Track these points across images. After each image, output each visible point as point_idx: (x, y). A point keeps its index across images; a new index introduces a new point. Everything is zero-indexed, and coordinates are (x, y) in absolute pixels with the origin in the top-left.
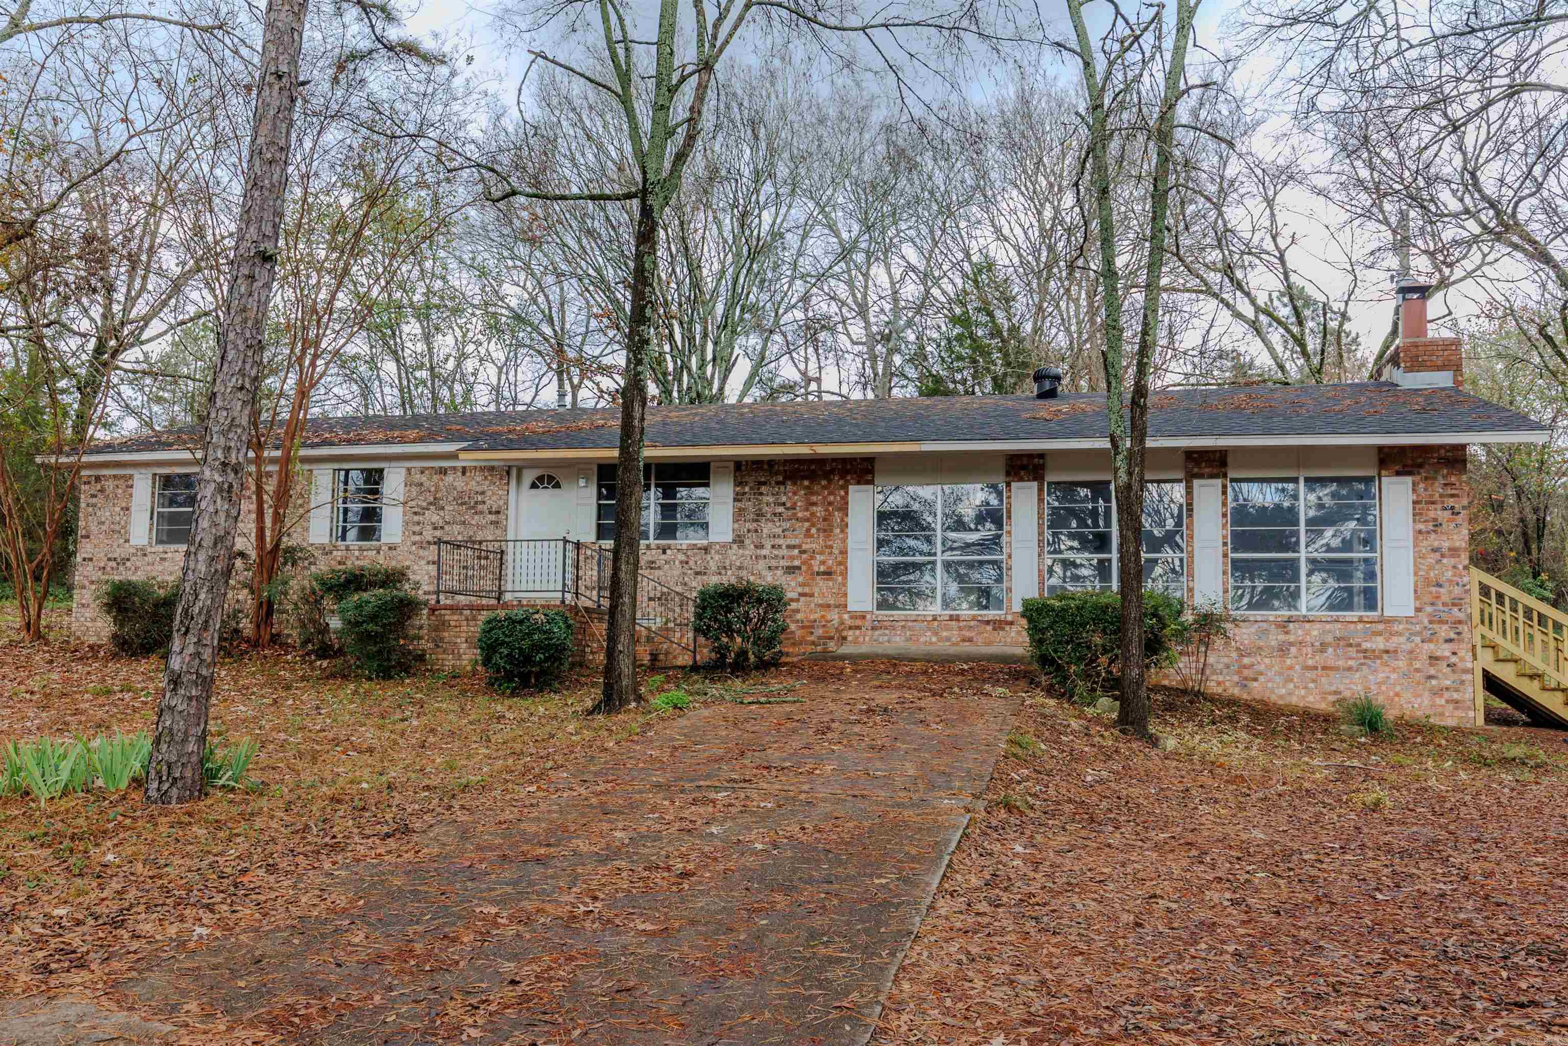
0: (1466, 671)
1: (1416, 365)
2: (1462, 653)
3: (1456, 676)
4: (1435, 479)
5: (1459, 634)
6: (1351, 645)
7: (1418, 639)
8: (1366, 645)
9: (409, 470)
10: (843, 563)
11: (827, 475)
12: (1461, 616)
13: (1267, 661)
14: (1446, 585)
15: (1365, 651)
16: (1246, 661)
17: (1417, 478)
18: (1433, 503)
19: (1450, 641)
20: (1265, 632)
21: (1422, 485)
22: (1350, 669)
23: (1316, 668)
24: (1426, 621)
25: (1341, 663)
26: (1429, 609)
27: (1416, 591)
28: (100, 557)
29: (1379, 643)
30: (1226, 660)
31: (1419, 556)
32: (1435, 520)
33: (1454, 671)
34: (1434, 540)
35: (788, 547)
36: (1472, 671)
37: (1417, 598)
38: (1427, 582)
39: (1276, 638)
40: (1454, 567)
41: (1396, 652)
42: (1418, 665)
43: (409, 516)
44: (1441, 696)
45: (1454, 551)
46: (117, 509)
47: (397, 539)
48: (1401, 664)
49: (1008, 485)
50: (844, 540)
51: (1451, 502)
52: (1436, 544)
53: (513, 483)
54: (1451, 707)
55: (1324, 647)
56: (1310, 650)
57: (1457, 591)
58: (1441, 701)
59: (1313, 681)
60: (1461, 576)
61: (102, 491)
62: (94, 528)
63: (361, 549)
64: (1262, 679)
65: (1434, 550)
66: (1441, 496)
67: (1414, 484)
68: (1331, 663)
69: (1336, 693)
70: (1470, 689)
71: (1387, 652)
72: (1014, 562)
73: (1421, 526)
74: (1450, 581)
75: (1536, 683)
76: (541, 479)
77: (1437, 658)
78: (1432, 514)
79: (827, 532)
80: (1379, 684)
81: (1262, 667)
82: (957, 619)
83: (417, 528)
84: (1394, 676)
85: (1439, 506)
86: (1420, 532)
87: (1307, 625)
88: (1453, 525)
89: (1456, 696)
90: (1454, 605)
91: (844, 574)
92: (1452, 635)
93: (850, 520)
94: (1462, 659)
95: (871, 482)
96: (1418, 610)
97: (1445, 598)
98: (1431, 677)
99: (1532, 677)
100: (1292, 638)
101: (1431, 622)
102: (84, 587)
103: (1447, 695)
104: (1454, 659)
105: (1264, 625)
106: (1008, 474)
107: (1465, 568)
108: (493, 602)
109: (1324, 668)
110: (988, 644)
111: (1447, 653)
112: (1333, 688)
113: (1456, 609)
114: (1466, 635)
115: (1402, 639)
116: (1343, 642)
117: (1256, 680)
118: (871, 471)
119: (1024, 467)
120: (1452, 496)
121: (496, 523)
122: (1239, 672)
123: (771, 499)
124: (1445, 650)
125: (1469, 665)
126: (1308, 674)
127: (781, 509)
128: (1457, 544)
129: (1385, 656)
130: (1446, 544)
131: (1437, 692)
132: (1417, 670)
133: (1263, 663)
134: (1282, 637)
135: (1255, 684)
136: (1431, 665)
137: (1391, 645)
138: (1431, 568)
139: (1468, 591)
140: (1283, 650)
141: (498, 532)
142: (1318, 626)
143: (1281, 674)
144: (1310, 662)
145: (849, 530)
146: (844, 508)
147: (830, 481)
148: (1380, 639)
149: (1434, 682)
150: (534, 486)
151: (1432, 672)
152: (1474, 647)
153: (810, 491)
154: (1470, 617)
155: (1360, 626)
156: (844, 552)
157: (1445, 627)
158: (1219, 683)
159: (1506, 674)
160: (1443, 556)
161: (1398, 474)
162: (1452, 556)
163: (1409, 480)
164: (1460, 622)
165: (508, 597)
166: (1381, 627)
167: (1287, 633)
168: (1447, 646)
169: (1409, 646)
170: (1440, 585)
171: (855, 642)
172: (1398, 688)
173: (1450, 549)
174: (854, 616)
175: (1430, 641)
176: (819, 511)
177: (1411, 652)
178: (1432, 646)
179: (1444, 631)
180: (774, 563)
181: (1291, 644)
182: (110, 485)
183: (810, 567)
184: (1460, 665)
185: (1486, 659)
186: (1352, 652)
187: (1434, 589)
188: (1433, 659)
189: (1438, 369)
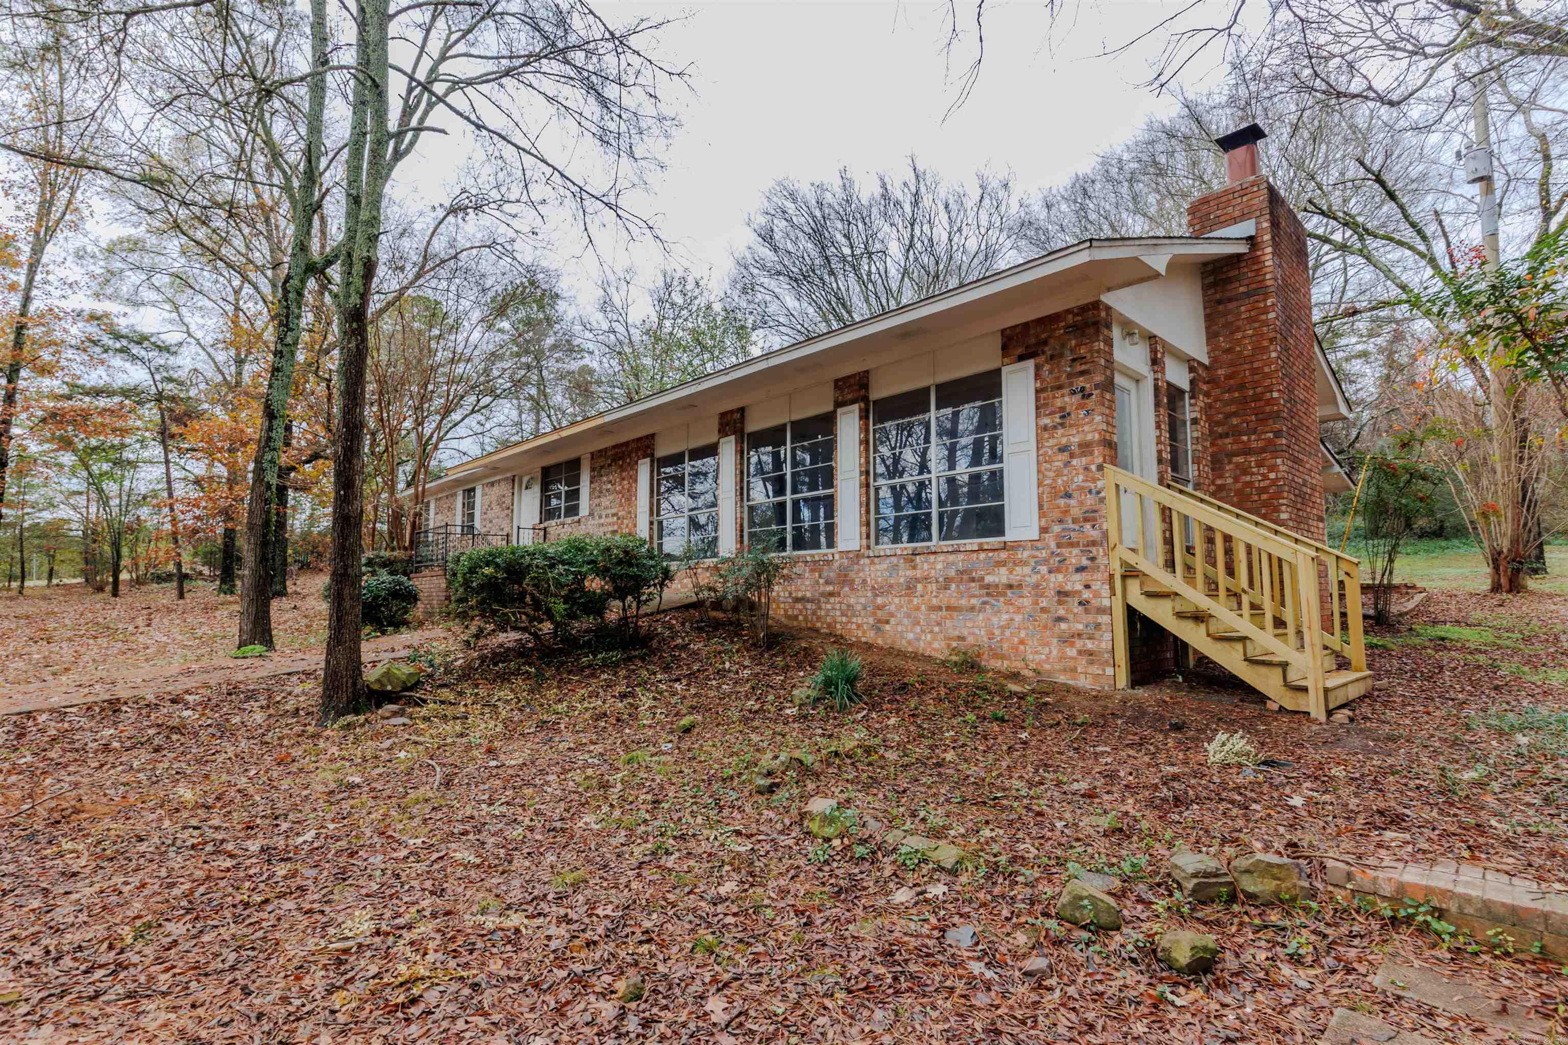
0: (1101, 611)
2: (1096, 586)
3: (1090, 618)
4: (1061, 355)
5: (1093, 559)
6: (973, 580)
7: (1044, 569)
8: (989, 579)
10: (636, 525)
11: (629, 454)
12: (1095, 534)
13: (897, 600)
14: (1076, 494)
15: (988, 587)
16: (879, 601)
17: (1042, 359)
18: (1060, 387)
19: (1081, 569)
20: (895, 567)
21: (1047, 367)
22: (972, 609)
23: (940, 608)
24: (1053, 545)
25: (963, 602)
26: (1057, 528)
27: (1041, 507)
29: (1001, 576)
30: (863, 600)
31: (1042, 460)
32: (1062, 409)
33: (1087, 611)
34: (1061, 437)
35: (613, 515)
36: (1109, 611)
37: (1042, 514)
38: (1056, 493)
39: (905, 574)
40: (1086, 469)
41: (1020, 586)
42: (1044, 603)
44: (1072, 645)
45: (1086, 448)
48: (1026, 602)
49: (721, 441)
50: (636, 506)
51: (1080, 382)
52: (1064, 441)
54: (1083, 661)
55: (948, 580)
56: (934, 586)
57: (1090, 500)
58: (1072, 652)
59: (939, 624)
60: (1094, 480)
64: (893, 621)
65: (1062, 449)
66: (1070, 376)
67: (1038, 368)
68: (954, 602)
69: (961, 638)
70: (1107, 636)
71: (1010, 587)
72: (722, 512)
73: (1047, 421)
74: (1080, 488)
77: (1066, 594)
78: (1059, 403)
79: (629, 500)
80: (1003, 628)
81: (892, 608)
84: (1018, 618)
85: (1066, 391)
86: (1045, 428)
87: (932, 557)
88: (1082, 413)
89: (1090, 645)
90: (1086, 520)
92: (1085, 562)
93: (638, 490)
94: (1097, 595)
95: (648, 456)
96: (1044, 530)
97: (1076, 512)
98: (1060, 619)
99: (1195, 619)
100: (919, 574)
101: (1059, 546)
103: (1079, 644)
104: (1086, 595)
105: (895, 560)
106: (719, 431)
107: (1100, 468)
109: (949, 608)
111: (1079, 587)
112: (957, 633)
113: (1088, 526)
114: (1102, 561)
115: (1027, 570)
116: (966, 576)
117: (887, 622)
118: (651, 446)
119: (728, 424)
120: (1083, 373)
122: (874, 614)
123: (605, 479)
124: (1075, 583)
125: (1106, 602)
126: (934, 616)
127: (610, 486)
128: (1089, 437)
129: (1009, 592)
130: (1076, 440)
131: (1067, 640)
132: (1044, 610)
133: (894, 602)
134: (910, 573)
135: (888, 627)
136: (1060, 603)
137: (1014, 579)
138: (1059, 473)
139: (1102, 500)
140: (910, 587)
142: (941, 558)
143: (908, 616)
144: (935, 601)
145: (639, 497)
146: (636, 480)
147: (631, 459)
148: (1003, 570)
149: (1063, 626)
151: (1061, 612)
152: (1111, 576)
153: (622, 469)
154: (1105, 535)
155: (982, 555)
156: (636, 516)
157: (1075, 551)
158: (859, 626)
159: (1159, 612)
160: (1072, 456)
161: (1021, 358)
162: (1083, 454)
163: (1030, 364)
164: (1094, 543)
166: (1003, 555)
167: (914, 568)
168: (1078, 577)
169: (1035, 578)
170: (1068, 496)
172: (1023, 634)
173: (1080, 445)
175: (1058, 570)
176: (626, 484)
177: (1037, 586)
178: (1060, 577)
179: (1075, 557)
180: (605, 529)
181: (918, 581)
183: (622, 530)
184: (1095, 602)
185: (1129, 594)
186: (975, 587)
187: (1062, 502)
188: (1062, 594)
189: (1235, 221)
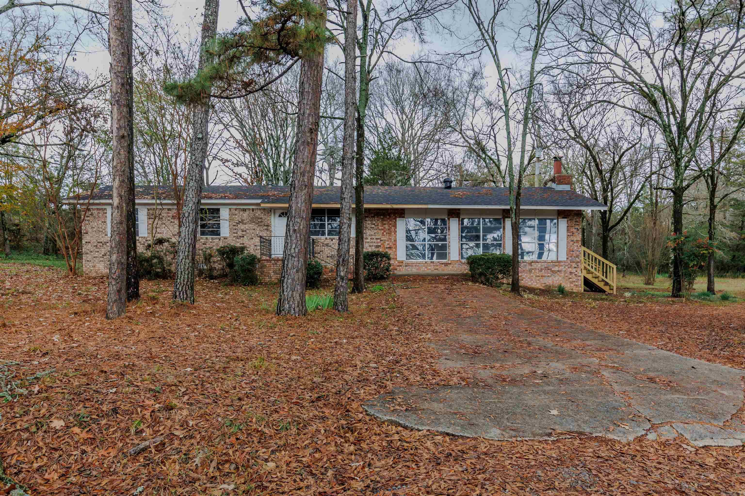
0: (579, 277)
1: (560, 183)
2: (578, 271)
4: (573, 220)
5: (578, 265)
6: (549, 269)
7: (567, 267)
8: (553, 269)
9: (230, 209)
10: (395, 244)
11: (389, 215)
12: (579, 260)
16: (520, 274)
17: (568, 219)
18: (572, 227)
19: (575, 268)
20: (526, 266)
21: (569, 222)
22: (549, 276)
23: (539, 276)
25: (546, 275)
26: (570, 258)
27: (567, 253)
28: (93, 240)
29: (556, 269)
31: (568, 243)
32: (573, 232)
33: (576, 277)
34: (572, 238)
35: (377, 239)
37: (567, 255)
38: (570, 250)
39: (528, 267)
40: (577, 246)
41: (561, 271)
42: (567, 275)
43: (232, 226)
45: (577, 241)
46: (100, 222)
47: (227, 235)
48: (563, 274)
49: (449, 219)
50: (395, 237)
51: (577, 227)
53: (273, 215)
54: (575, 287)
55: (542, 270)
56: (538, 271)
57: (578, 253)
58: (572, 285)
59: (539, 280)
60: (579, 249)
61: (92, 214)
62: (90, 230)
63: (212, 239)
64: (524, 280)
65: (572, 241)
66: (574, 225)
67: (567, 221)
70: (580, 282)
72: (451, 244)
73: (569, 234)
74: (576, 250)
75: (597, 280)
76: (283, 213)
78: (572, 230)
79: (390, 234)
82: (433, 262)
83: (235, 231)
84: (560, 278)
85: (574, 228)
87: (537, 264)
88: (577, 234)
89: (576, 284)
91: (396, 248)
92: (576, 266)
93: (397, 230)
94: (578, 273)
95: (404, 217)
96: (567, 259)
97: (575, 255)
99: (596, 278)
100: (533, 267)
101: (570, 262)
102: (87, 254)
103: (574, 283)
104: (576, 273)
106: (448, 215)
107: (580, 246)
108: (268, 258)
109: (542, 276)
110: (443, 270)
113: (577, 258)
114: (580, 266)
115: (563, 267)
116: (547, 268)
118: (404, 214)
119: (453, 213)
120: (577, 225)
121: (267, 230)
123: (369, 222)
124: (574, 270)
125: (580, 275)
126: (538, 278)
127: (373, 226)
128: (578, 239)
129: (558, 272)
130: (575, 239)
131: (571, 283)
133: (525, 275)
134: (530, 267)
136: (570, 275)
137: (560, 269)
138: (571, 246)
139: (581, 253)
140: (530, 271)
141: (268, 233)
142: (540, 264)
143: (530, 278)
145: (397, 233)
146: (395, 226)
147: (390, 216)
148: (557, 267)
149: (571, 280)
150: (280, 216)
151: (570, 277)
152: (581, 269)
153: (383, 220)
154: (581, 260)
155: (551, 264)
156: (395, 241)
159: (589, 277)
160: (574, 243)
161: (563, 218)
162: (577, 243)
164: (578, 262)
165: (273, 256)
166: (557, 264)
169: (564, 269)
170: (573, 251)
171: (400, 271)
172: (562, 282)
174: (399, 262)
175: (570, 268)
176: (386, 226)
177: (565, 271)
179: (574, 265)
180: (371, 244)
181: (533, 269)
182: (95, 212)
183: (384, 246)
184: (578, 275)
185: (584, 273)
186: (549, 271)
187: (572, 253)
188: (571, 273)
189: (566, 184)
